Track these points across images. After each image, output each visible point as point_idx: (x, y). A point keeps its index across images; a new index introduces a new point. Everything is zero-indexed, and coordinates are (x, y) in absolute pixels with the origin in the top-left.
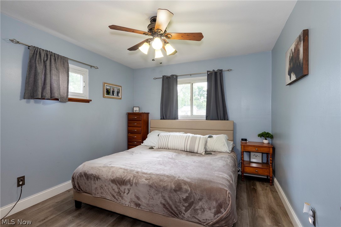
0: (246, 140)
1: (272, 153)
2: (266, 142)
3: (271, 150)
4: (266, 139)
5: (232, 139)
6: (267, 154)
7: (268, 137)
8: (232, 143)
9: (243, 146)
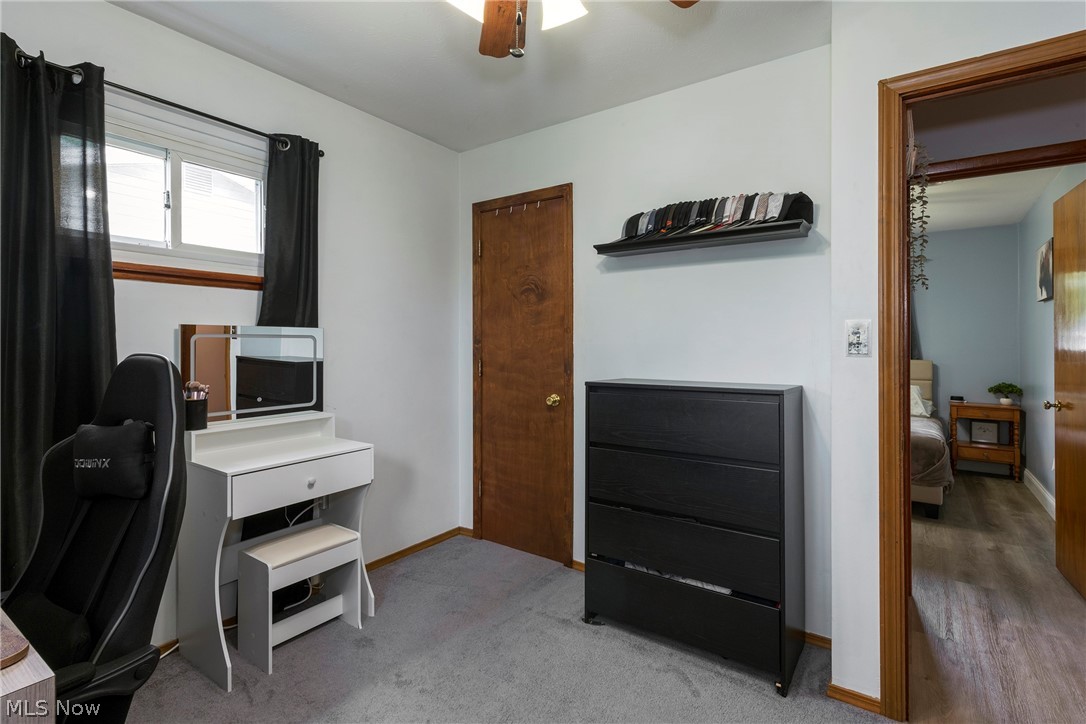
0: (961, 399)
1: (1019, 421)
2: (1004, 401)
3: (1017, 416)
4: (1007, 397)
5: (929, 395)
6: (1011, 424)
7: (1011, 392)
8: (931, 403)
9: (955, 409)
